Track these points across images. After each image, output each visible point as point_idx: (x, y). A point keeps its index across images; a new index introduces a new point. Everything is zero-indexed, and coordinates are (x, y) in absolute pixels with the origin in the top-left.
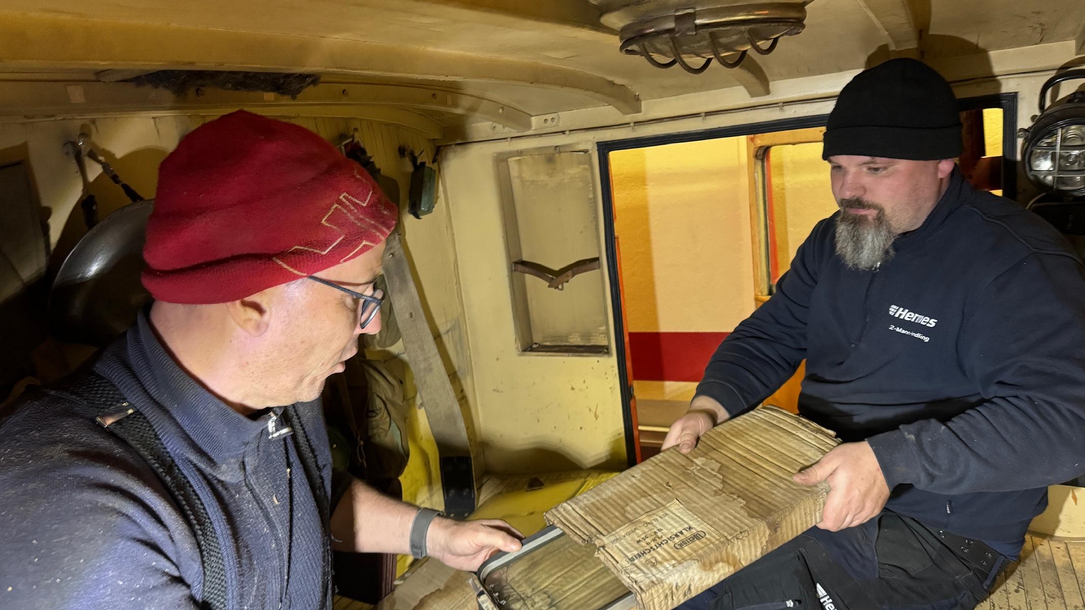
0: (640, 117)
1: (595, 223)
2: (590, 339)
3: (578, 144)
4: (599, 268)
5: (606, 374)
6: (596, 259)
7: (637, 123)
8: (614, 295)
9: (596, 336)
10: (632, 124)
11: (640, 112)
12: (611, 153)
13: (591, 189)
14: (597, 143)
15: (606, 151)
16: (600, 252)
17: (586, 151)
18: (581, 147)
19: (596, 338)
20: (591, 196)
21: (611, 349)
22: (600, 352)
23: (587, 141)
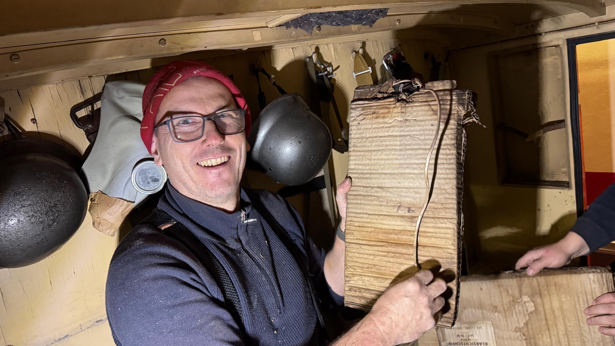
0: (604, 18)
1: (562, 96)
2: (554, 177)
3: (551, 41)
4: (565, 127)
5: (566, 201)
6: (563, 121)
7: (601, 22)
8: (576, 146)
9: (559, 175)
10: (597, 24)
11: (605, 14)
12: (577, 46)
13: (560, 72)
14: (567, 39)
15: (574, 45)
16: (565, 115)
17: (557, 46)
18: (554, 43)
19: (558, 176)
20: (560, 77)
21: (571, 184)
22: (562, 186)
23: (558, 39)
